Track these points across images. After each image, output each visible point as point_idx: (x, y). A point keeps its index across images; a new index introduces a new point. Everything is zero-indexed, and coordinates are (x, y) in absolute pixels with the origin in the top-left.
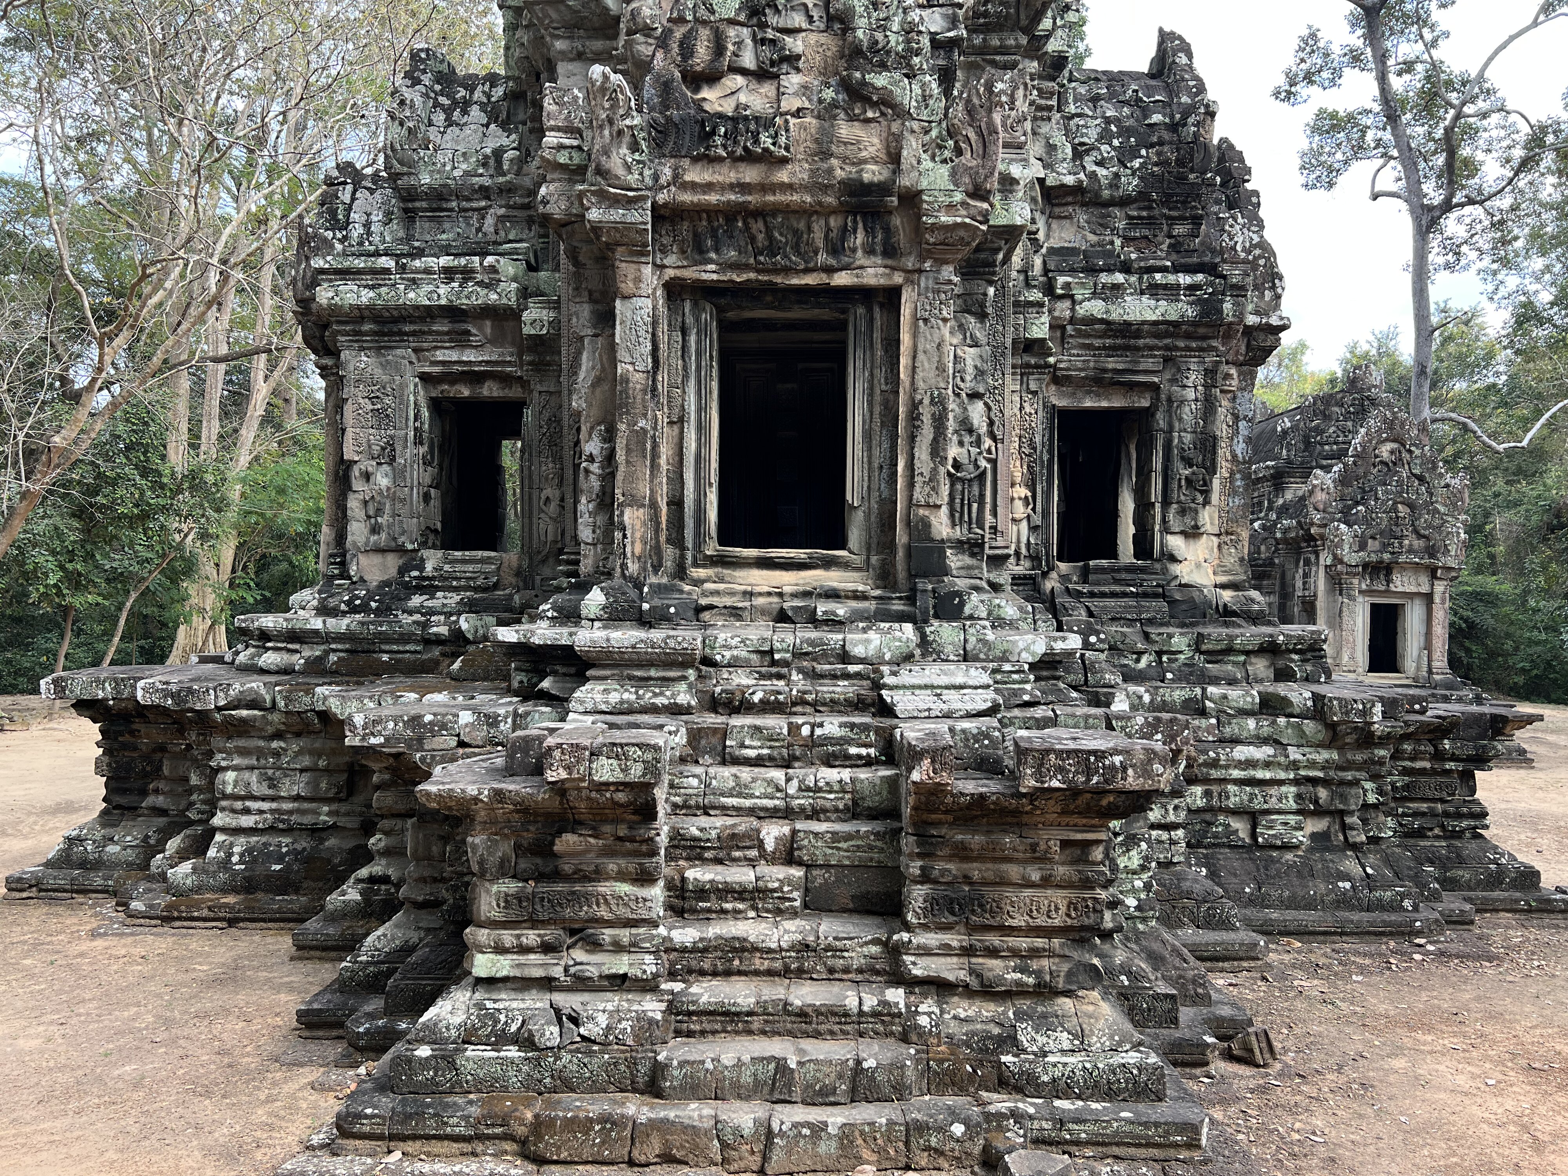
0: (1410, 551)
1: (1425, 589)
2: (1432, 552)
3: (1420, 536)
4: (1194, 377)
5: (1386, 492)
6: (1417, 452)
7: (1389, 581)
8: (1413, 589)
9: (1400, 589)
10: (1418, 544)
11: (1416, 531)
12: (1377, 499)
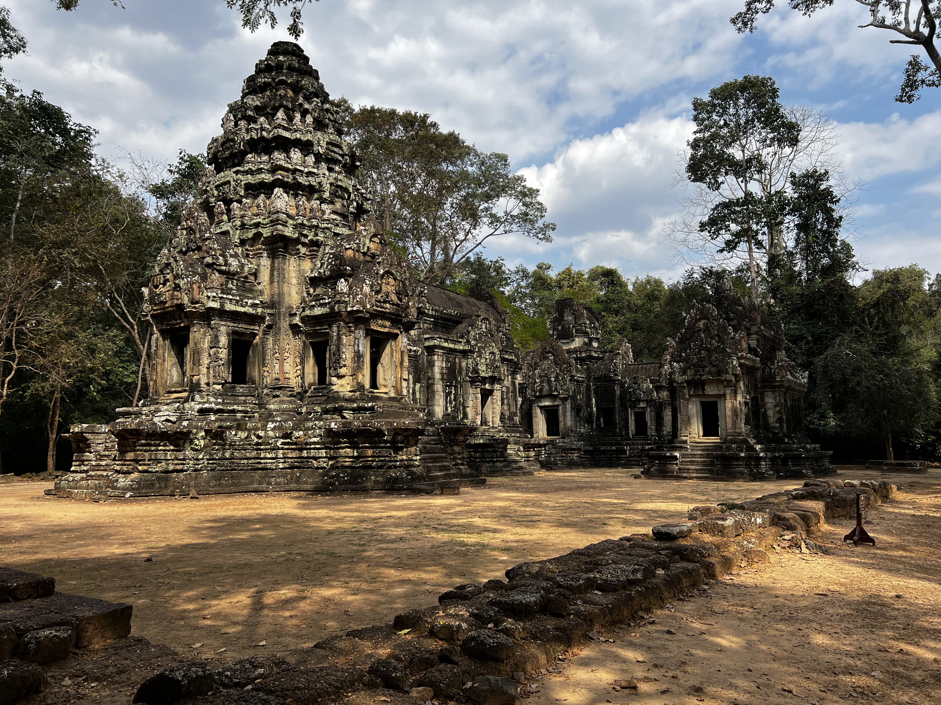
0: (710, 373)
1: (722, 393)
2: (719, 373)
3: (714, 366)
4: (335, 329)
5: (695, 345)
6: (716, 323)
7: (704, 389)
8: (716, 392)
9: (710, 393)
10: (713, 369)
11: (711, 363)
12: (691, 348)
